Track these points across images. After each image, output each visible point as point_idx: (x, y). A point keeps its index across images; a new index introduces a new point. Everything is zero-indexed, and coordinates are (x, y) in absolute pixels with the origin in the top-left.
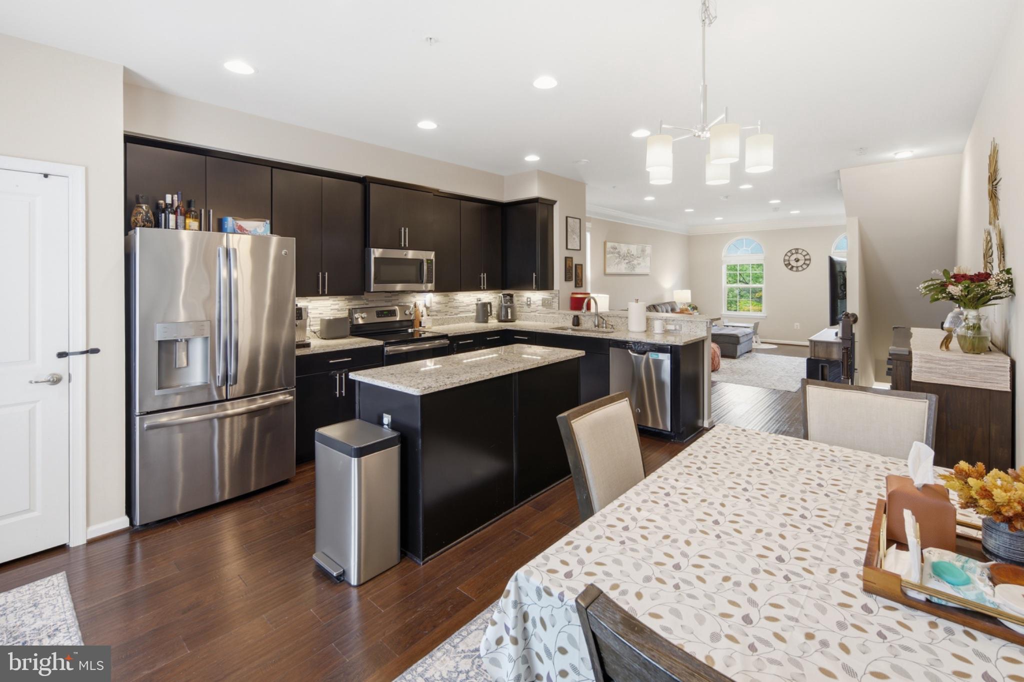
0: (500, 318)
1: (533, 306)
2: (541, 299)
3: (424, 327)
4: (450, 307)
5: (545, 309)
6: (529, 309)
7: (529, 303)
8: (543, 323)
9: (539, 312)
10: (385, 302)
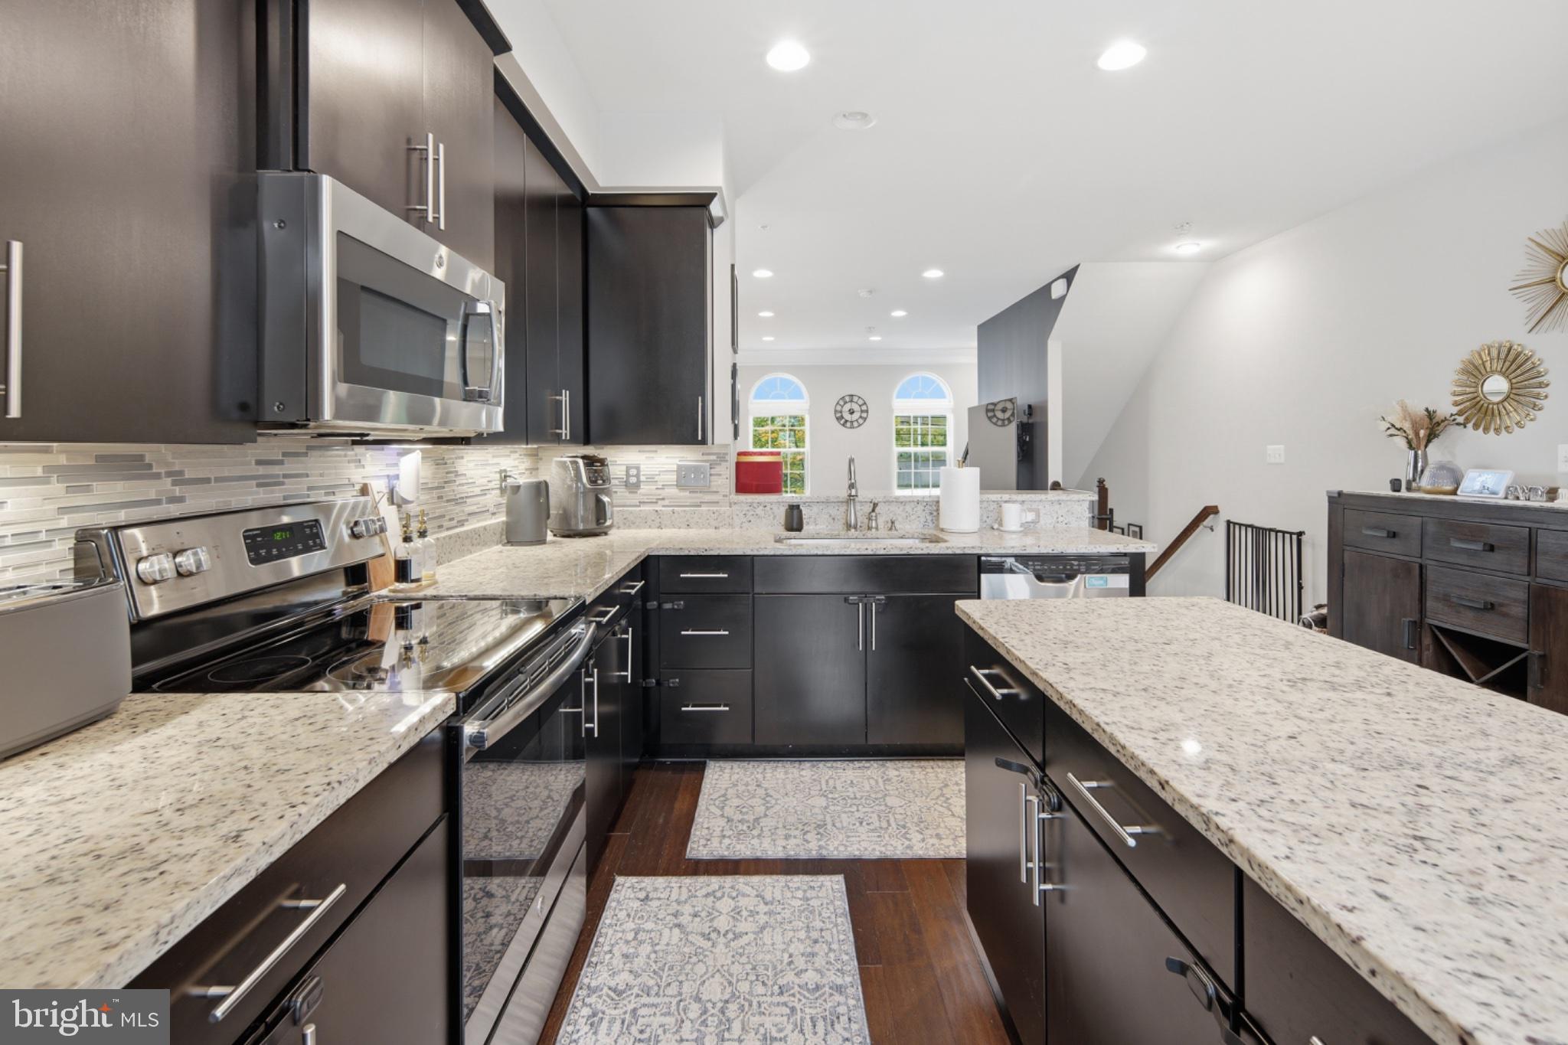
0: (574, 528)
1: (644, 488)
2: (675, 468)
3: (417, 580)
4: (448, 501)
5: (687, 494)
6: (632, 495)
7: (633, 480)
9: (666, 502)
10: (259, 485)
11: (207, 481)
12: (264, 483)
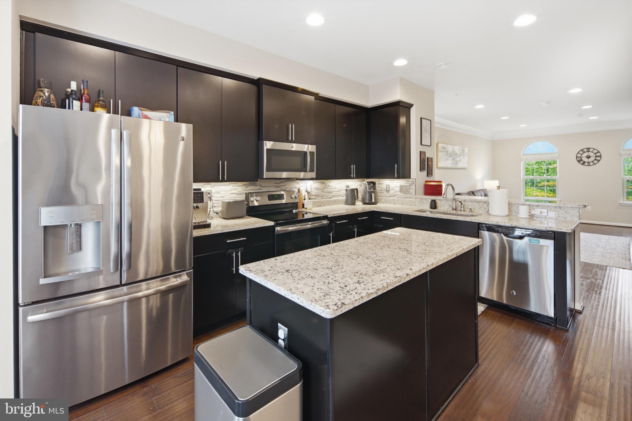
0: (365, 202)
1: (391, 192)
2: (399, 186)
3: (306, 208)
4: (325, 192)
5: (403, 194)
6: (388, 194)
7: (388, 189)
8: (401, 206)
9: (397, 196)
10: (275, 187)
11: (266, 186)
12: (276, 187)
